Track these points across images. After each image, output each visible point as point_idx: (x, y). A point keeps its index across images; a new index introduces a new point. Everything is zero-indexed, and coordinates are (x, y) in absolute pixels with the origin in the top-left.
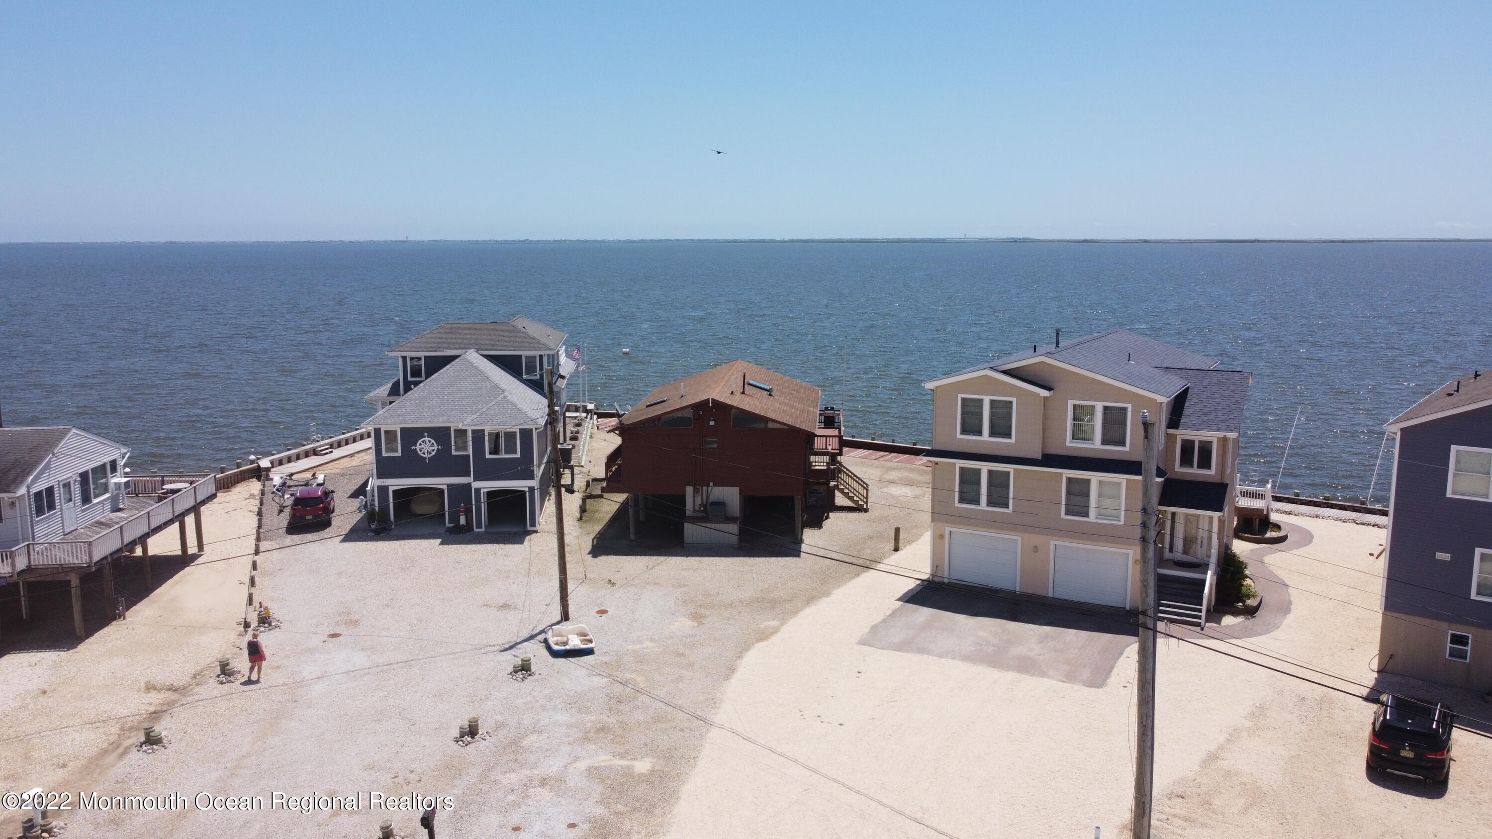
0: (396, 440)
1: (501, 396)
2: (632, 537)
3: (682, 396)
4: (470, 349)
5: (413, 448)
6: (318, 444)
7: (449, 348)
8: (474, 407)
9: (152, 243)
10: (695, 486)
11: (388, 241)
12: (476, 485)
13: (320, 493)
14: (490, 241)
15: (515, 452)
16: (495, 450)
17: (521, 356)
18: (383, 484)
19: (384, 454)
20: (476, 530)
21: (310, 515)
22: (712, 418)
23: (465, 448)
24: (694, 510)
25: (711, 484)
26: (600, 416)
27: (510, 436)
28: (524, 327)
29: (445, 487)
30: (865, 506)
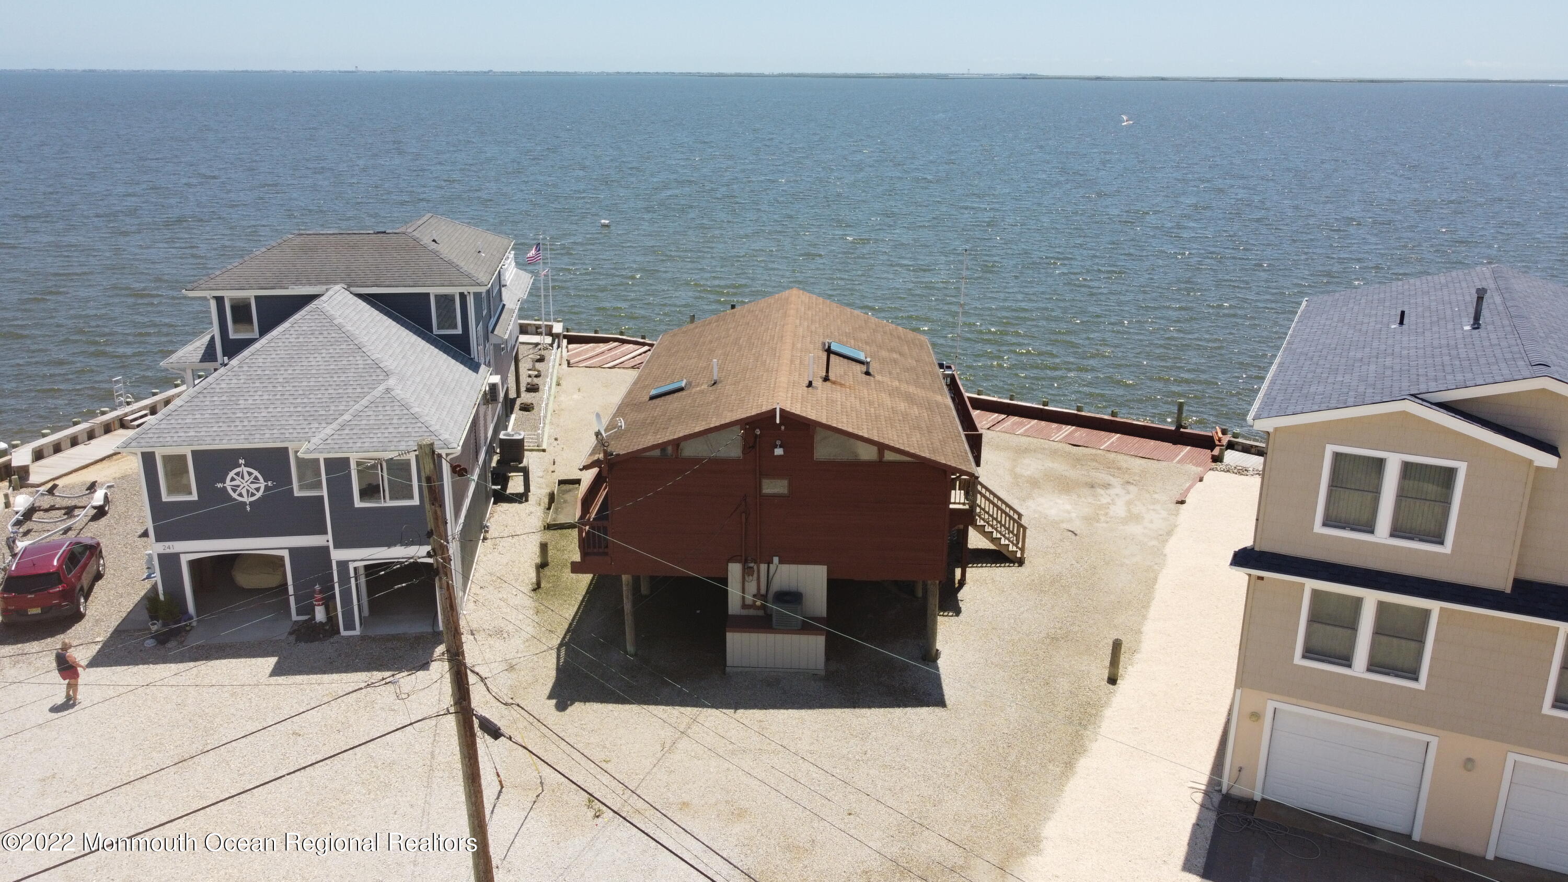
0: (187, 472)
1: (381, 388)
2: (630, 648)
3: (715, 383)
4: (336, 283)
5: (220, 485)
6: (128, 409)
7: (298, 282)
8: (333, 408)
9: (69, 71)
10: (745, 562)
11: (335, 72)
12: (337, 555)
13: (55, 563)
14: (449, 72)
15: (411, 497)
16: (370, 491)
17: (428, 295)
18: (168, 551)
19: (165, 498)
20: (343, 633)
21: (37, 607)
22: (778, 443)
23: (318, 485)
24: (744, 606)
25: (776, 560)
26: (572, 340)
27: (399, 468)
28: (434, 241)
29: (285, 554)
30: (1019, 555)
